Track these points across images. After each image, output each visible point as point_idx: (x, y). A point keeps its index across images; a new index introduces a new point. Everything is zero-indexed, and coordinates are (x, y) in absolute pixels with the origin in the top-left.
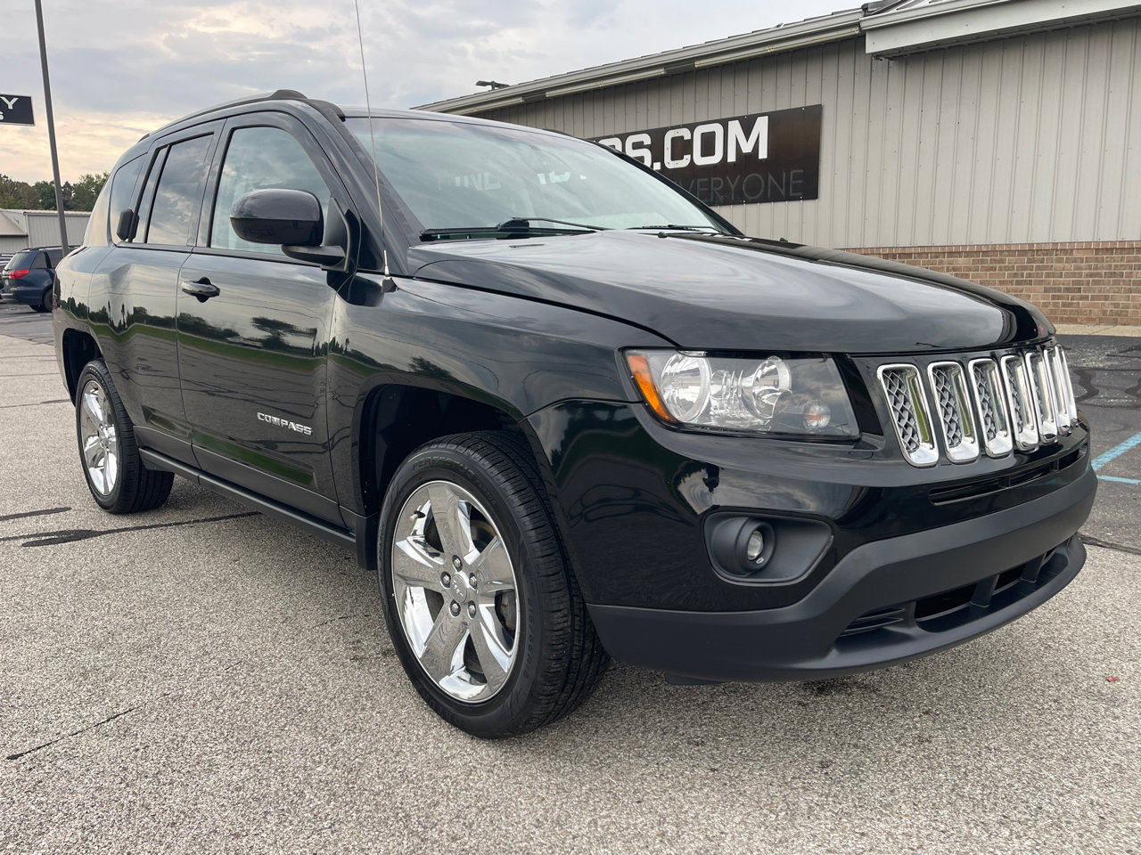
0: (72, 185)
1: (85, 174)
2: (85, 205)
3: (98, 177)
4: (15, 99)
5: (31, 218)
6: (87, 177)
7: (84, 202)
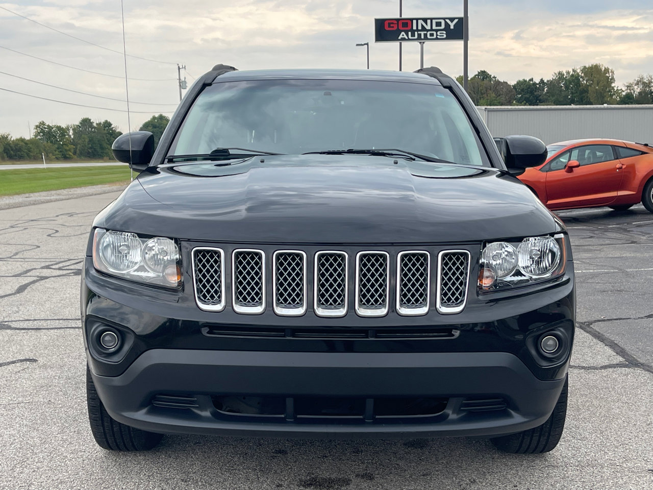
0: (545, 81)
1: (557, 72)
2: (554, 98)
3: (568, 73)
4: (456, 21)
5: (490, 113)
6: (559, 73)
7: (553, 96)
